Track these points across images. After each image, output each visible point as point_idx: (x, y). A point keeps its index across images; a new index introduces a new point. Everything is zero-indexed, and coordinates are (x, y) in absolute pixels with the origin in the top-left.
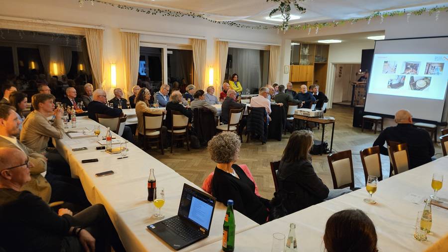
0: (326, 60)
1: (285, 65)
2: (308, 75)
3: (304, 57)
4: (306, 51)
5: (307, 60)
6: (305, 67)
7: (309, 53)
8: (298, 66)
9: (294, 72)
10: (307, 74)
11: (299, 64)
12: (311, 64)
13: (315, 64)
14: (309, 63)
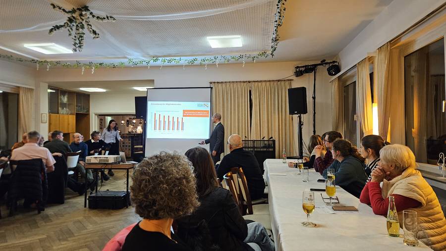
0: (88, 111)
1: (41, 112)
2: (70, 127)
3: (64, 105)
4: (65, 99)
5: (68, 110)
6: (66, 117)
7: (68, 101)
8: (58, 115)
9: (53, 123)
10: (68, 124)
11: (58, 113)
12: (71, 114)
13: (76, 113)
14: (70, 112)
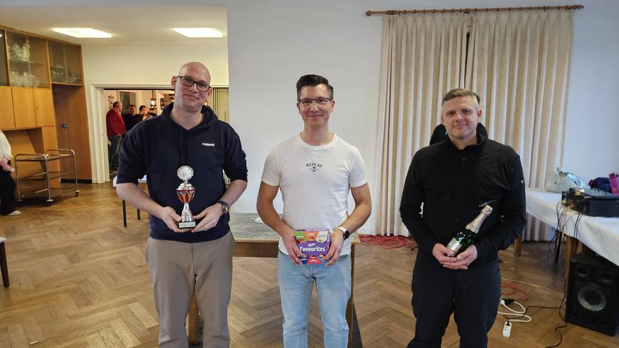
0: (81, 80)
2: (40, 113)
3: (21, 67)
4: (24, 54)
5: (32, 76)
6: (27, 92)
7: (32, 57)
8: (8, 88)
10: (36, 108)
11: (8, 85)
12: (41, 86)
13: (54, 86)
14: (38, 83)
